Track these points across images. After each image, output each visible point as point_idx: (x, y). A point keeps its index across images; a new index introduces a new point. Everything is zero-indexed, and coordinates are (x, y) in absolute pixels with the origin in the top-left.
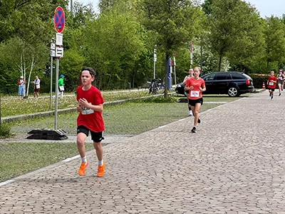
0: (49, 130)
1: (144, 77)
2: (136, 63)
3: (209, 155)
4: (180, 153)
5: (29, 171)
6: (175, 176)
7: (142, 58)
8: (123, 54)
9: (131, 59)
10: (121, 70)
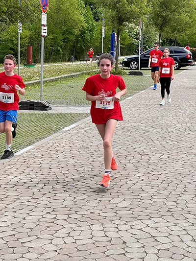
0: (36, 101)
1: (83, 50)
2: (77, 37)
3: (188, 125)
4: (161, 122)
5: (41, 139)
6: (171, 143)
7: (83, 33)
8: (65, 28)
9: (71, 33)
10: (62, 43)
